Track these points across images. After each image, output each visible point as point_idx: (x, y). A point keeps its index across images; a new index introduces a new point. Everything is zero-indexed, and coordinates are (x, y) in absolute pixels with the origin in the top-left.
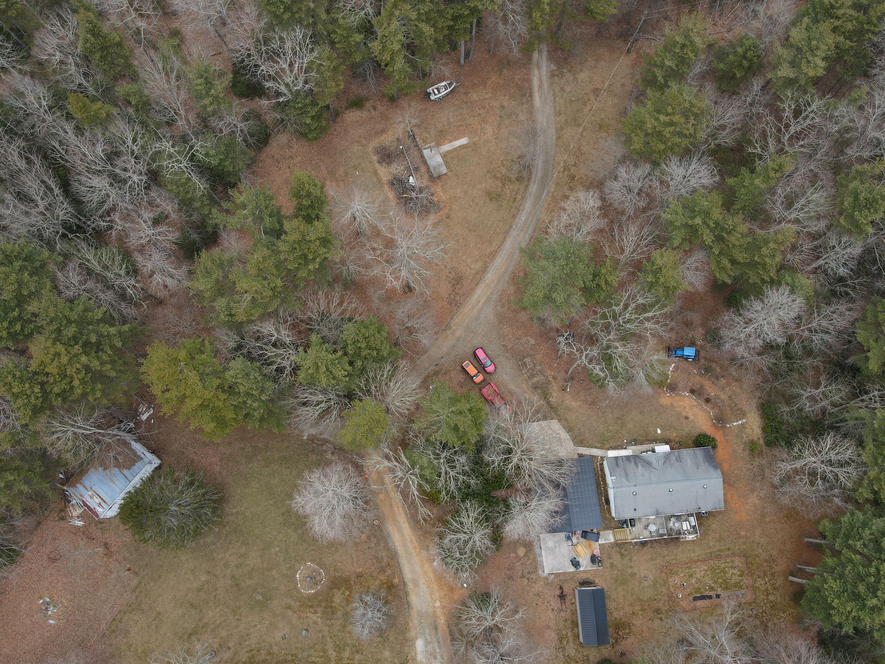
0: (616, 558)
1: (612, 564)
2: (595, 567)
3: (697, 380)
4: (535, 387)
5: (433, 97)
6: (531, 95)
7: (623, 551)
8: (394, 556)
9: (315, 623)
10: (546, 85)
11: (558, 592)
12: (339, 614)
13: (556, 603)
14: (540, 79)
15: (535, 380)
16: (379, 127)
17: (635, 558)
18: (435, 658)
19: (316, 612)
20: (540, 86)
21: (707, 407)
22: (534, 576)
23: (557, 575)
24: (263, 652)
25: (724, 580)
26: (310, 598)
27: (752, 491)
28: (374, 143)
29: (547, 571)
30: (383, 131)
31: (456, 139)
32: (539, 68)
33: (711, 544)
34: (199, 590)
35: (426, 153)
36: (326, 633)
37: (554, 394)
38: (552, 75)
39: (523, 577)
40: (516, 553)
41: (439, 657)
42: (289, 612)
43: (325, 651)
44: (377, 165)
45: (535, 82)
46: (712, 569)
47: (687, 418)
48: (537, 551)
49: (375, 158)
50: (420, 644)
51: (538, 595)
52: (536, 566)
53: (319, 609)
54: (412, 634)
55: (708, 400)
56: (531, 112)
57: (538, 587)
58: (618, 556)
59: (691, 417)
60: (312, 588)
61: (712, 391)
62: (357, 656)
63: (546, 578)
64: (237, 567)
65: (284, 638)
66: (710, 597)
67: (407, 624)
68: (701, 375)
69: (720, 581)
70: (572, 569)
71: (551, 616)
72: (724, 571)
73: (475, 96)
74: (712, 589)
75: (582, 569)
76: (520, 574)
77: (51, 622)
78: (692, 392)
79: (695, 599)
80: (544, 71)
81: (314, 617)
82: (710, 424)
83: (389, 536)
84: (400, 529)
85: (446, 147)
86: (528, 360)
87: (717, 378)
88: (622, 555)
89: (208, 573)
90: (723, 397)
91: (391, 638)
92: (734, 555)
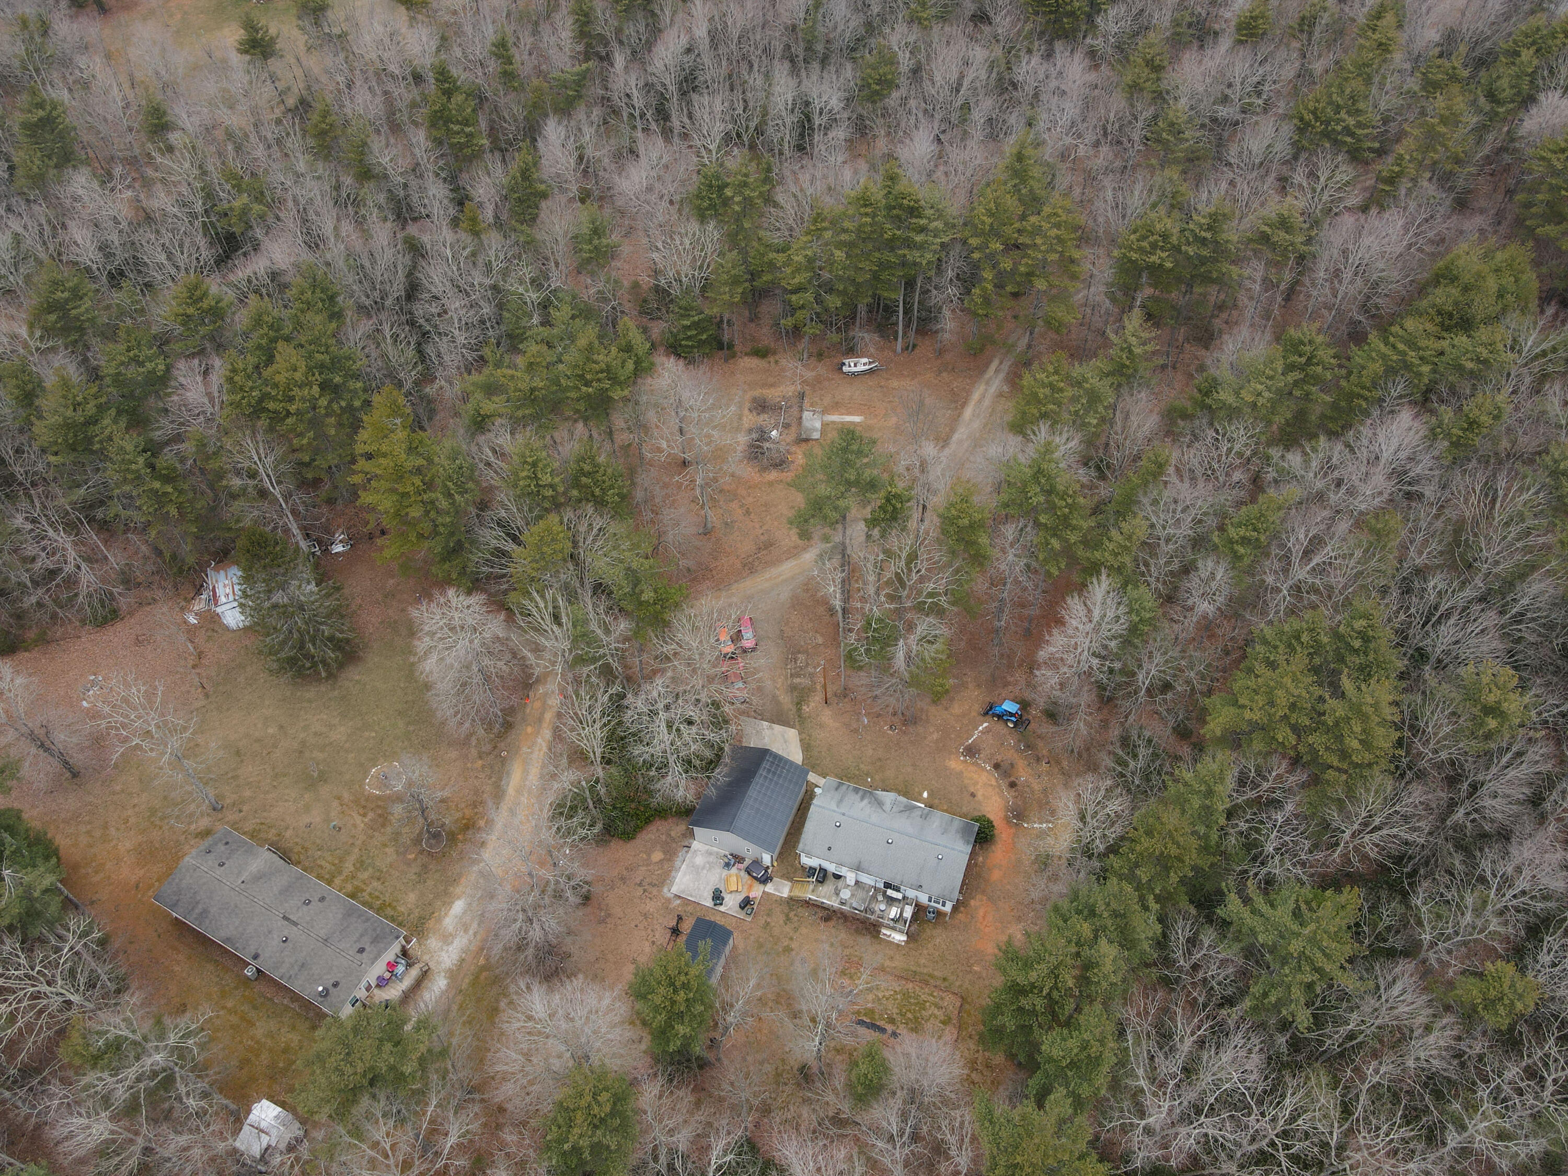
0: (778, 919)
1: (768, 924)
2: (741, 915)
3: (1009, 755)
4: (793, 688)
5: (845, 369)
6: (964, 405)
7: (792, 914)
8: (499, 794)
9: (355, 826)
10: (987, 402)
11: (673, 923)
12: (389, 830)
13: (662, 937)
14: (983, 396)
15: (797, 680)
16: (771, 380)
17: (804, 930)
18: (466, 931)
19: (364, 815)
20: (980, 401)
21: (1009, 794)
22: (654, 891)
23: (686, 902)
24: (273, 831)
25: (916, 1018)
26: (369, 798)
27: (1019, 919)
28: (757, 393)
29: (675, 889)
30: (772, 385)
31: (849, 414)
32: (987, 383)
33: (923, 961)
34: (258, 740)
35: (806, 415)
36: (359, 842)
37: (812, 704)
38: (1001, 395)
39: (640, 885)
40: (649, 855)
41: (471, 932)
42: (335, 804)
43: (342, 860)
44: (746, 412)
45: (976, 396)
46: (906, 995)
47: (973, 795)
48: (677, 863)
49: (748, 405)
50: (458, 906)
51: (645, 916)
52: (665, 878)
53: (371, 815)
54: (458, 890)
55: (1013, 785)
56: (955, 420)
57: (651, 906)
58: (782, 918)
59: (979, 796)
60: (380, 789)
61: (1023, 774)
62: (375, 884)
63: (669, 900)
64: (315, 734)
65: (309, 826)
66: (882, 1030)
67: (460, 875)
68: (1019, 751)
69: (909, 1015)
70: (709, 903)
71: (647, 949)
72: (922, 1006)
73: (895, 383)
74: (892, 1021)
75: (722, 908)
76: (638, 880)
77: (85, 704)
78: (997, 766)
79: (861, 1023)
80: (993, 389)
81: (358, 820)
82: (1002, 814)
83: (508, 774)
84: (526, 772)
85: (835, 418)
86: (801, 657)
87: (1038, 760)
88: (788, 919)
89: (281, 727)
90: (1036, 787)
91: (430, 883)
92: (947, 990)
